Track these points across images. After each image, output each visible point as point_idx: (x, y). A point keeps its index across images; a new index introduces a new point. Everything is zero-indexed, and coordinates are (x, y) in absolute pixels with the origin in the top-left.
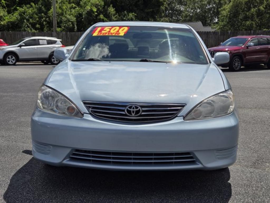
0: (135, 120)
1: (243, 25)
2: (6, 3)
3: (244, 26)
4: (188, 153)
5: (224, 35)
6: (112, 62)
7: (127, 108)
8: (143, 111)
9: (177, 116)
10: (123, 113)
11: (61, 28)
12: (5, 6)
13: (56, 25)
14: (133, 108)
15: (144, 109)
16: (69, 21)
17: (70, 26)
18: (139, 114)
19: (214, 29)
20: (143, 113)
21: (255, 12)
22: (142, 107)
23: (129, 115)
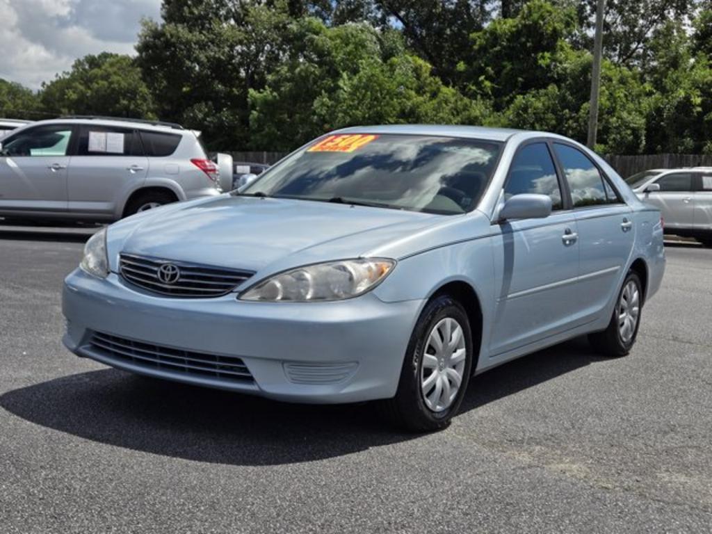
2: (493, 87)
7: (162, 268)
8: (182, 276)
9: (232, 292)
10: (155, 276)
11: (607, 146)
12: (490, 92)
13: (596, 138)
14: (169, 270)
15: (183, 273)
16: (628, 127)
17: (627, 138)
18: (175, 281)
23: (162, 280)
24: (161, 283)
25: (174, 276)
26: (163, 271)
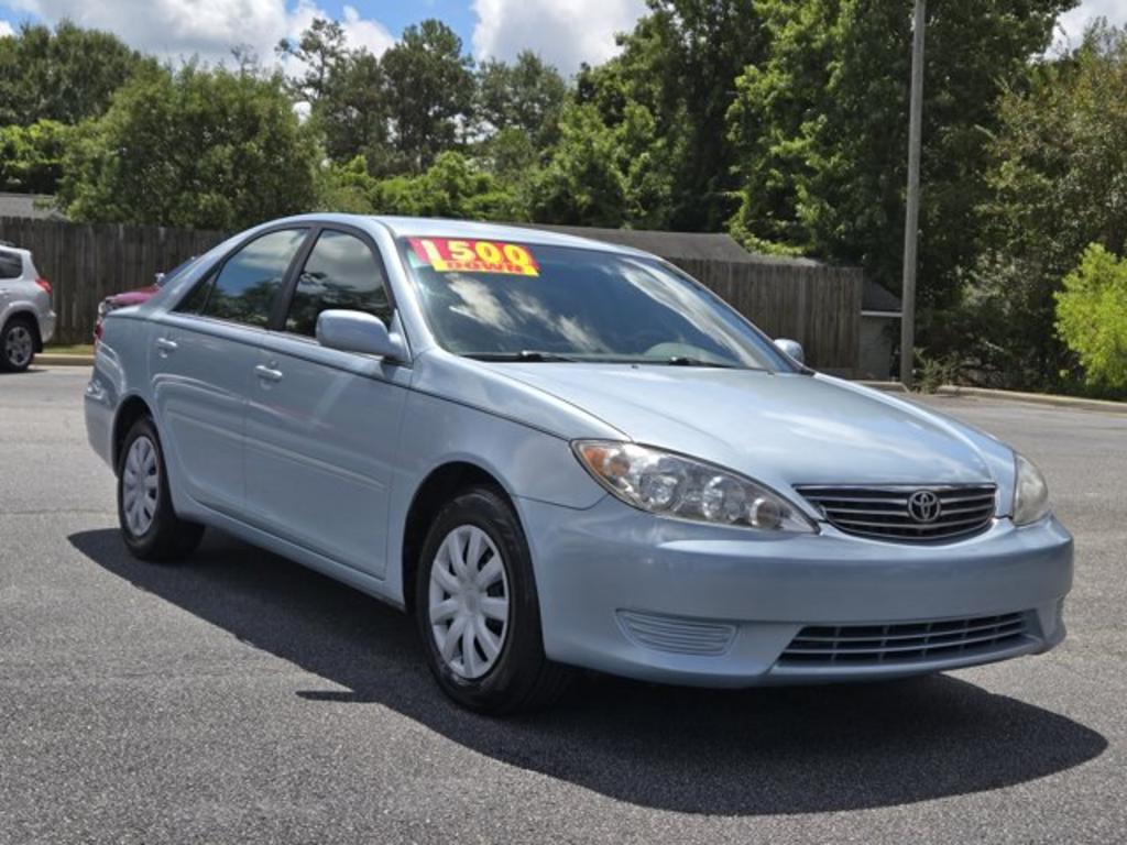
0: (926, 532)
1: (181, 204)
3: (186, 208)
4: (1014, 615)
5: (141, 241)
6: (640, 366)
7: (913, 499)
8: (944, 507)
10: (905, 514)
14: (924, 500)
15: (943, 501)
18: (937, 515)
19: (46, 209)
20: (944, 513)
21: (227, 161)
22: (941, 494)
23: (919, 520)
24: (916, 523)
25: (933, 508)
26: (917, 503)
